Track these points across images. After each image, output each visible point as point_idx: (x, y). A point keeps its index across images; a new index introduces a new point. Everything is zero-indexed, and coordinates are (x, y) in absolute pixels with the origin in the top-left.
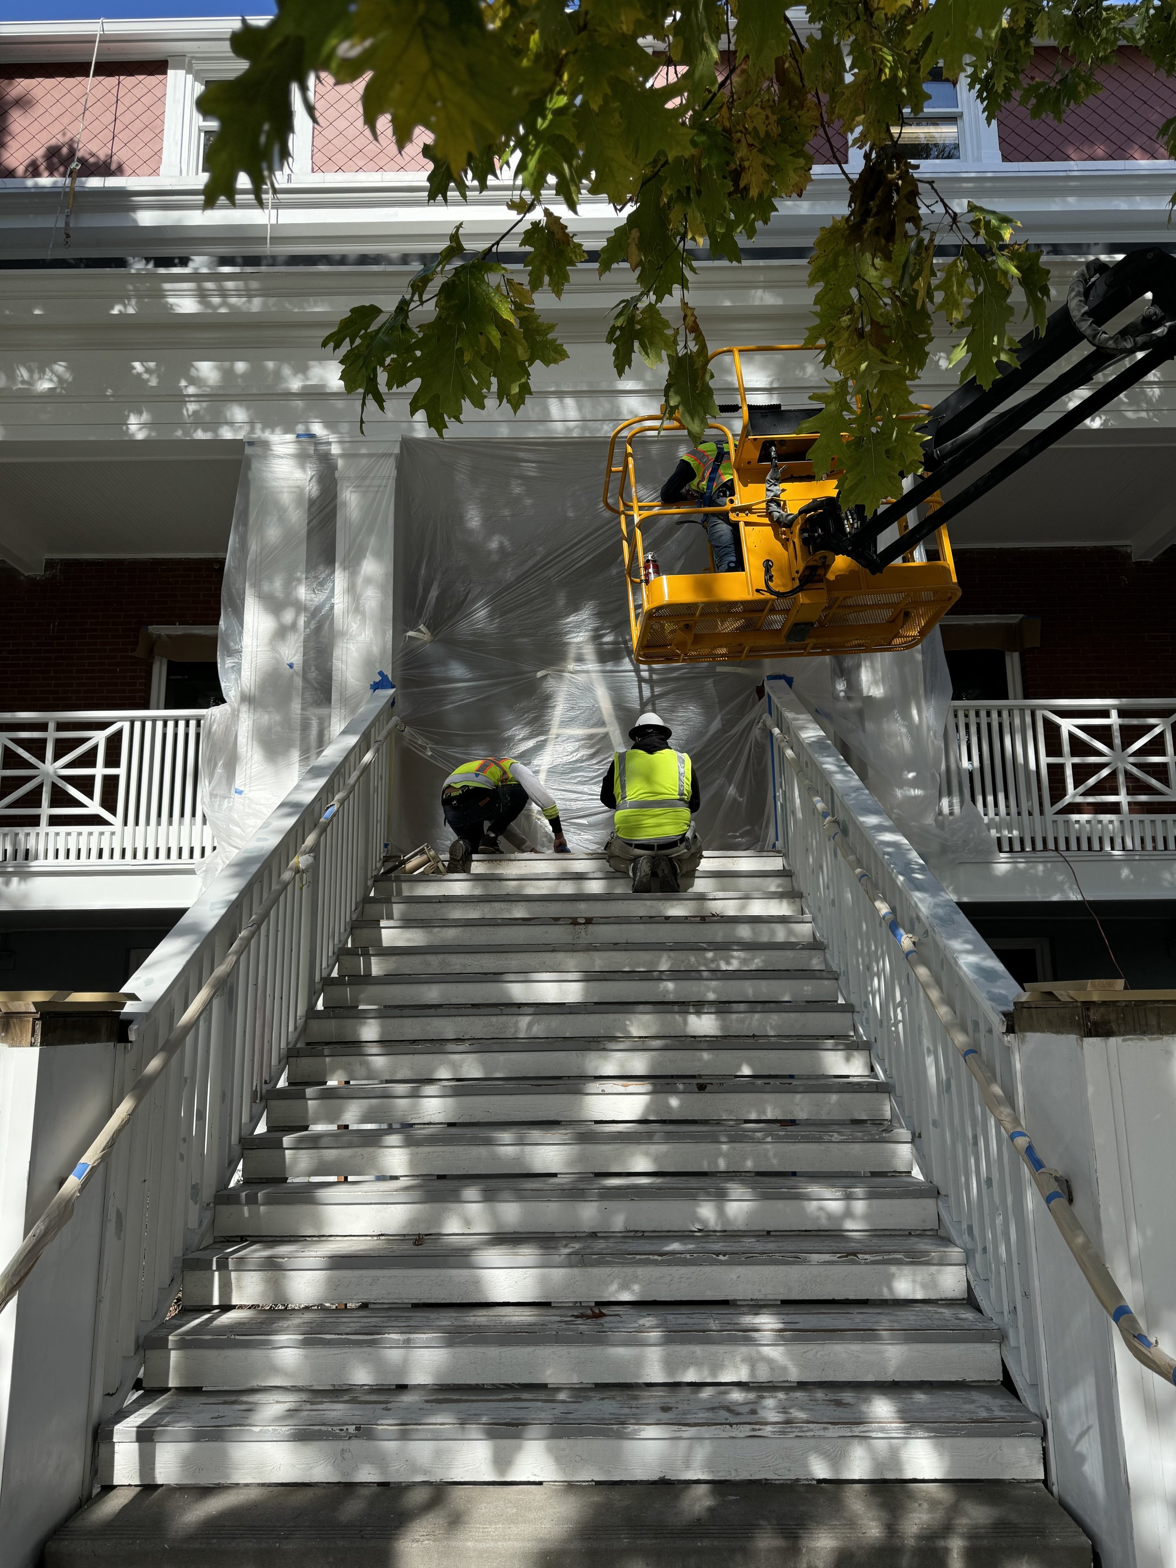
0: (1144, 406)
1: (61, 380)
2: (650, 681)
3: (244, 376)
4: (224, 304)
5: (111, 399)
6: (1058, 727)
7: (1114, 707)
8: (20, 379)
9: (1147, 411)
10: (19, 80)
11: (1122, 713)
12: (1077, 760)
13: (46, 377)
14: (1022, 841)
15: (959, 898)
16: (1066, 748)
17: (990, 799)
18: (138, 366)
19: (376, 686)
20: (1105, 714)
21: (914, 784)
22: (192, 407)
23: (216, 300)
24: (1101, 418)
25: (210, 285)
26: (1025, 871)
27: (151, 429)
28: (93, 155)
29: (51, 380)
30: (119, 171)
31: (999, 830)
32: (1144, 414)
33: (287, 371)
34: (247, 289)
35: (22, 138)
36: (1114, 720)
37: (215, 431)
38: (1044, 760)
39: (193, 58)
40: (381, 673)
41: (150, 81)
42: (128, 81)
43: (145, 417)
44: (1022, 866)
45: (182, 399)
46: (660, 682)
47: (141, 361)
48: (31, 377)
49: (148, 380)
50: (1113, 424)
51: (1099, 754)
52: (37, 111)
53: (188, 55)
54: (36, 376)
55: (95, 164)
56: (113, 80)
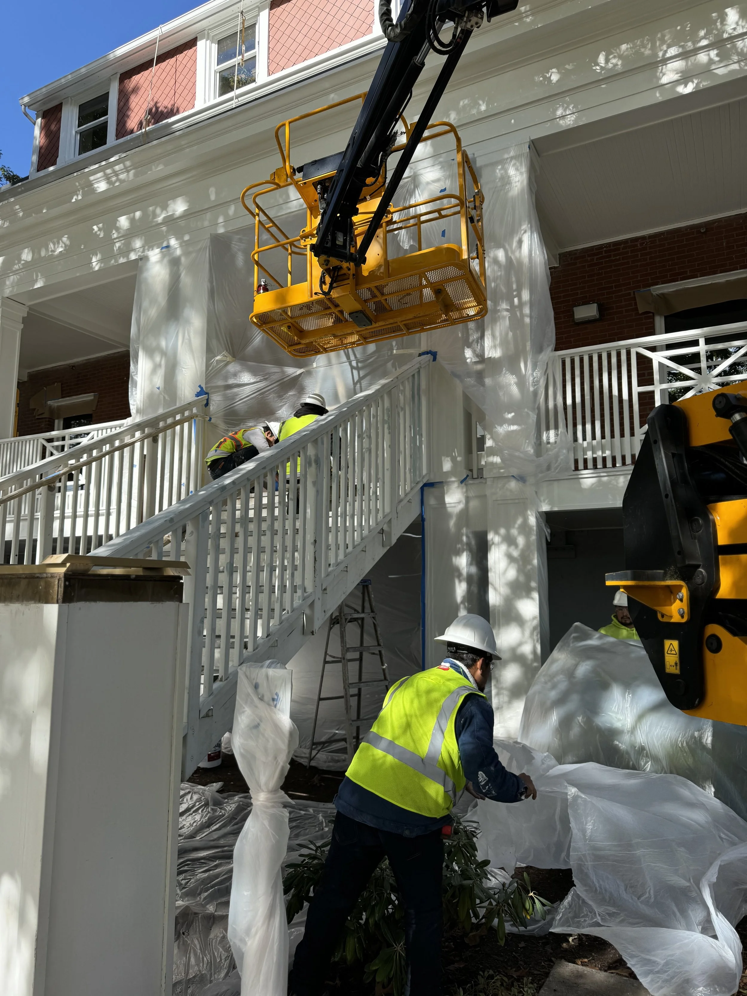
0: (735, 58)
1: (66, 246)
2: (358, 369)
3: (140, 218)
4: (118, 180)
5: (84, 250)
6: (650, 361)
7: (701, 336)
8: (50, 250)
9: (738, 62)
10: (134, 77)
11: (709, 341)
12: (664, 386)
13: (60, 245)
14: (614, 459)
15: (551, 508)
16: (656, 376)
17: (588, 427)
18: (95, 228)
19: (198, 395)
20: (695, 343)
21: (512, 422)
22: (117, 245)
23: (114, 179)
24: (693, 82)
25: (109, 171)
26: (609, 482)
27: (101, 263)
28: (166, 108)
29: (62, 247)
30: (178, 112)
31: (594, 452)
32: (736, 67)
33: (158, 211)
34: (125, 168)
35: (136, 110)
36: (702, 348)
37: (128, 257)
38: (636, 389)
39: (209, 29)
40: (200, 386)
41: (189, 52)
42: (180, 57)
43: (99, 256)
44: (605, 479)
45: (112, 242)
46: (362, 368)
47: (97, 225)
48: (54, 247)
49: (99, 235)
50: (705, 84)
51: (688, 378)
52: (141, 92)
53: (207, 29)
54: (56, 246)
55: (167, 112)
56: (174, 59)
